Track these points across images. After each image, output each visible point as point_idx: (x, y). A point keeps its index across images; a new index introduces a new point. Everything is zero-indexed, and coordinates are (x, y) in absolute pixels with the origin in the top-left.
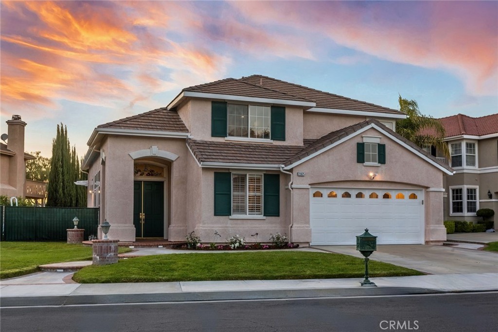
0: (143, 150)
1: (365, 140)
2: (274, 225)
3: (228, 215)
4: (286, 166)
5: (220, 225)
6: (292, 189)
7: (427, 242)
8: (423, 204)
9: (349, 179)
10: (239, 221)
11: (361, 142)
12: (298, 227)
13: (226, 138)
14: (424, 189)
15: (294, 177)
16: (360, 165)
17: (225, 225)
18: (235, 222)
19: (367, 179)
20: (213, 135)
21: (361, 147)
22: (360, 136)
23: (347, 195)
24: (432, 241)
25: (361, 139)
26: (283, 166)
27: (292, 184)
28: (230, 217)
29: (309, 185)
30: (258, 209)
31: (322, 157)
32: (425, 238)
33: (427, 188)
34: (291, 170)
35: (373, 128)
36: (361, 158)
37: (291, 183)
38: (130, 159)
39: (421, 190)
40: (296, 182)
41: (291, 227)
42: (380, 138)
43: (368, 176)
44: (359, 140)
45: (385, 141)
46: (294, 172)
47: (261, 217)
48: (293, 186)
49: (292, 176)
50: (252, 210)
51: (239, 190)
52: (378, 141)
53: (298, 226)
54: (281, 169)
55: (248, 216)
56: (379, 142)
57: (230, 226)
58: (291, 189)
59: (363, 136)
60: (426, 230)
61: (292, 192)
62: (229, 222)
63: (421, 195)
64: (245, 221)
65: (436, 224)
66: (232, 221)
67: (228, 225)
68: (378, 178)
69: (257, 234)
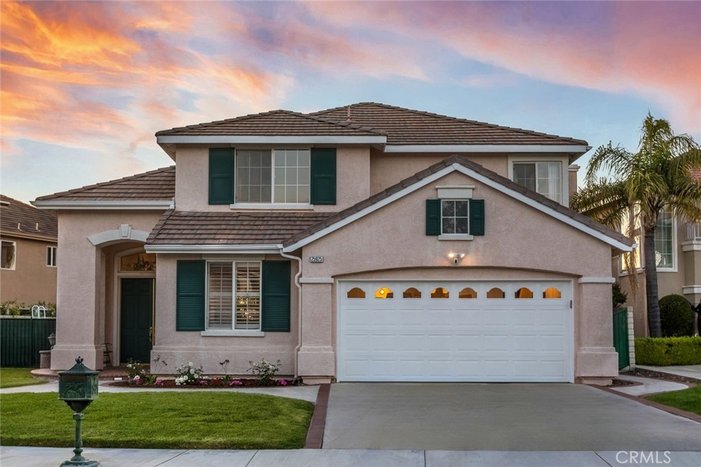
0: (108, 231)
1: (443, 195)
2: (281, 346)
3: (200, 330)
4: (285, 246)
5: (184, 347)
6: (301, 284)
7: (579, 380)
8: (571, 307)
9: (409, 266)
10: (219, 340)
11: (434, 198)
12: (309, 350)
13: (232, 206)
14: (573, 280)
15: (304, 263)
16: (431, 240)
17: (194, 346)
18: (212, 340)
19: (447, 264)
20: (212, 202)
21: (433, 206)
22: (432, 187)
23: (412, 294)
24: (586, 378)
25: (435, 192)
26: (280, 246)
27: (301, 276)
28: (203, 333)
29: (332, 277)
30: (254, 321)
31: (356, 227)
32: (575, 372)
33: (580, 277)
34: (299, 252)
35: (456, 171)
36: (432, 229)
37: (298, 274)
38: (90, 245)
39: (569, 281)
40: (307, 275)
41: (298, 350)
42: (473, 189)
43: (447, 258)
44: (430, 195)
45: (481, 194)
46: (303, 255)
47: (258, 332)
48: (301, 280)
49: (300, 263)
50: (241, 320)
51: (220, 288)
52: (467, 195)
53: (310, 347)
54: (281, 252)
55: (233, 331)
56: (471, 197)
57: (204, 347)
58: (298, 285)
59: (437, 187)
60: (576, 357)
61: (300, 291)
62: (202, 340)
63: (568, 290)
64: (228, 340)
65: (596, 345)
66: (206, 340)
67: (199, 347)
68: (468, 261)
69: (227, 361)
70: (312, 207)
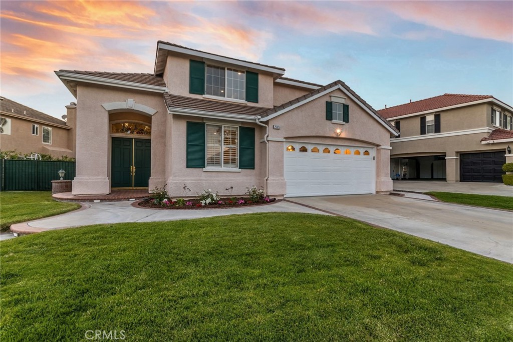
0: (117, 102)
1: (333, 99)
2: (249, 178)
3: (202, 168)
4: (262, 117)
5: (193, 178)
6: (268, 141)
7: (377, 192)
8: (374, 159)
9: (319, 135)
10: (214, 174)
11: (329, 101)
12: (273, 180)
13: (204, 96)
14: (375, 147)
15: (269, 129)
16: (329, 122)
17: (198, 178)
18: (209, 174)
19: (334, 135)
20: (191, 92)
21: (329, 105)
22: (328, 95)
24: (382, 192)
25: (329, 98)
26: (259, 117)
27: (268, 136)
28: (204, 169)
29: (284, 138)
30: (234, 161)
32: (376, 189)
33: (378, 146)
34: (267, 123)
35: (339, 89)
36: (329, 117)
37: (266, 135)
38: (104, 110)
39: (372, 148)
40: (271, 134)
41: (267, 180)
42: (345, 99)
43: (335, 133)
44: (327, 99)
45: (348, 102)
46: (270, 124)
47: (237, 169)
48: (269, 139)
49: (268, 129)
50: (226, 162)
51: (214, 142)
52: (343, 101)
53: (273, 178)
54: (257, 121)
55: (223, 168)
56: (344, 103)
57: (204, 178)
58: (267, 142)
59: (332, 95)
60: (376, 182)
61: (267, 145)
62: (203, 174)
63: (373, 152)
64: (219, 174)
65: (385, 177)
66: (206, 174)
67: (201, 178)
68: (343, 135)
69: (232, 188)
70: (246, 102)
